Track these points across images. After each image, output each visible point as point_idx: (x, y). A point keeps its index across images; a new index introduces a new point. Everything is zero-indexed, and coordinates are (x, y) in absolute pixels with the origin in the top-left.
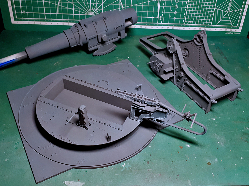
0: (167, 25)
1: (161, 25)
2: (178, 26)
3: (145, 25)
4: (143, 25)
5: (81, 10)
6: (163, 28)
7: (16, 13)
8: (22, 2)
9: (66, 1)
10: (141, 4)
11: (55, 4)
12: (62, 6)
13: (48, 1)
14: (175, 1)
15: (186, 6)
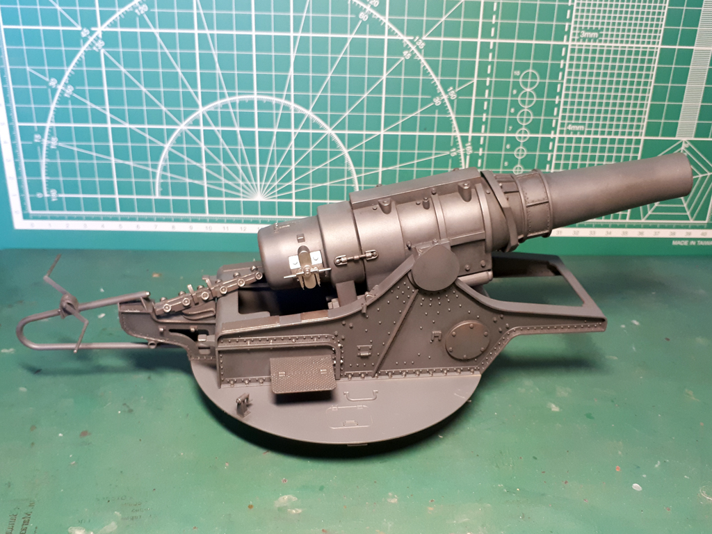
5: (227, 186)
7: (31, 198)
8: (48, 165)
9: (182, 160)
10: (412, 166)
11: (150, 169)
12: (169, 175)
13: (128, 159)
14: (515, 153)
15: (548, 166)
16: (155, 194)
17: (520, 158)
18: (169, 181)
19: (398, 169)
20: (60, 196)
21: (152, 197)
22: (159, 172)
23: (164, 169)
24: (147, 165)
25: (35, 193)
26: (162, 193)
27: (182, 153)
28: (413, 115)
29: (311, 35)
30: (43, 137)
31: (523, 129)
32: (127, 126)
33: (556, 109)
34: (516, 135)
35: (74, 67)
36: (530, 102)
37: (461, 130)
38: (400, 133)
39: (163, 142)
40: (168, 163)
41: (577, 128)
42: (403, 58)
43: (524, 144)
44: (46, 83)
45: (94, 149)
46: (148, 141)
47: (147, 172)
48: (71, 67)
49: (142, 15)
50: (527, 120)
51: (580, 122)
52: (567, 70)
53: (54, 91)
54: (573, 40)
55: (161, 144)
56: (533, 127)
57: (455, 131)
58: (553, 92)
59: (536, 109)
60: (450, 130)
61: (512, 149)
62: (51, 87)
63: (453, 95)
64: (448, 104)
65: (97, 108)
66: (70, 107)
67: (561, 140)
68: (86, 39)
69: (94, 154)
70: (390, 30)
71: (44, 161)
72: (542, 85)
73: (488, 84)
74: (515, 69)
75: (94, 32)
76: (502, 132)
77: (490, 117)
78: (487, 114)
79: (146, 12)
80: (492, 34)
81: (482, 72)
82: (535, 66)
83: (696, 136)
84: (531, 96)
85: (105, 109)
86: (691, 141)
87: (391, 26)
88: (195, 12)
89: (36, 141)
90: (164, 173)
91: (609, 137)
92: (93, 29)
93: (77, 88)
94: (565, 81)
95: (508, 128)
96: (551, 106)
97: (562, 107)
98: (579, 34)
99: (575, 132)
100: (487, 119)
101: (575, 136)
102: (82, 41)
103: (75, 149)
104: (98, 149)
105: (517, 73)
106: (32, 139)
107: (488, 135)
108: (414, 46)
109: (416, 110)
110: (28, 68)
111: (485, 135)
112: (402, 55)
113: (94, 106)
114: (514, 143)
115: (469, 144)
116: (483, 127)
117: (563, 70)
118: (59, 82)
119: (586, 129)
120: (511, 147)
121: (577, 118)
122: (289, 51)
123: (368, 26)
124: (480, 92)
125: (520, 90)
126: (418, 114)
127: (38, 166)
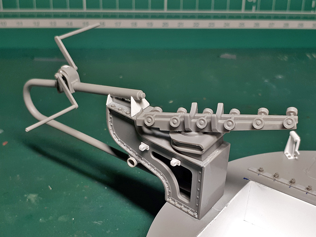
0: (268, 17)
1: (253, 17)
2: (297, 18)
3: (207, 17)
4: (201, 17)
6: (257, 24)
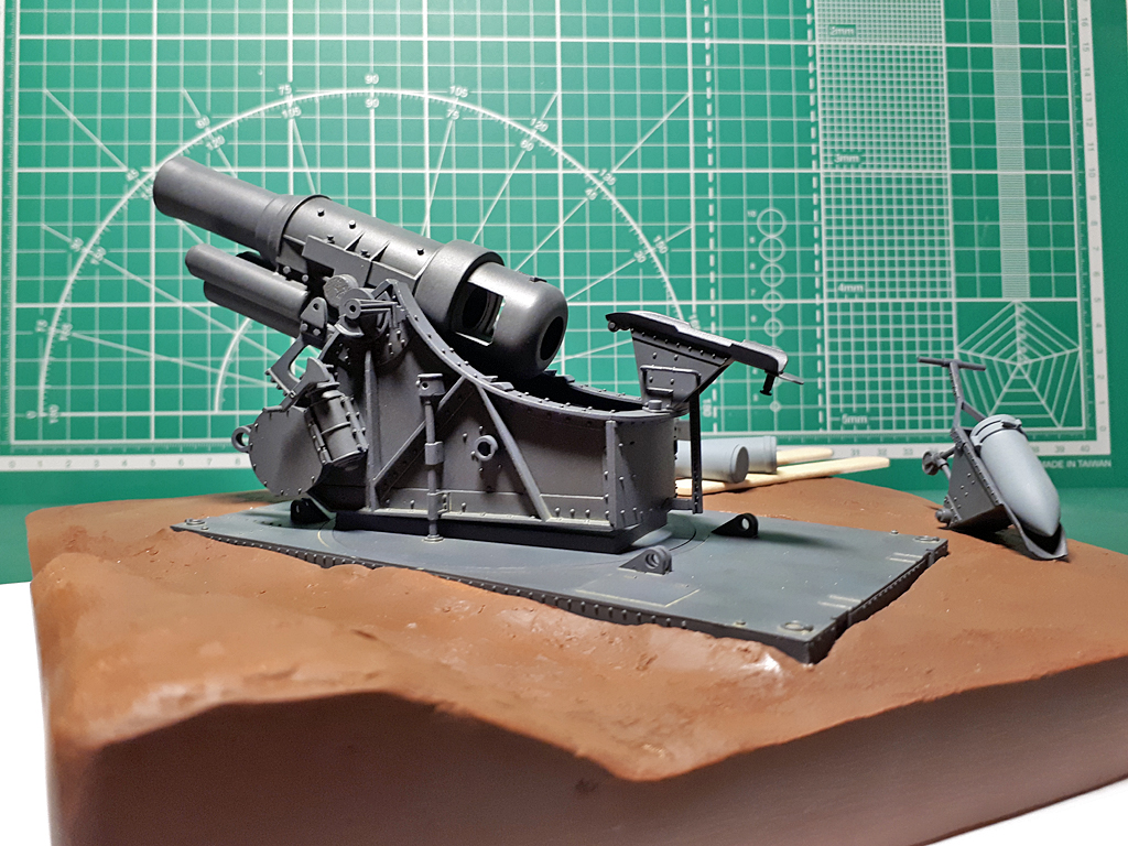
7: (17, 419)
8: (51, 366)
9: (260, 353)
10: (611, 351)
11: (209, 369)
12: (237, 376)
13: (177, 355)
14: (766, 328)
15: (819, 347)
16: (212, 409)
17: (773, 335)
18: (237, 386)
19: (589, 357)
20: (63, 414)
21: (209, 413)
22: (222, 372)
23: (231, 368)
24: (205, 363)
25: (25, 412)
26: (224, 407)
27: (261, 344)
28: (607, 277)
29: (454, 171)
30: (50, 324)
31: (773, 292)
32: (180, 304)
33: (817, 263)
34: (764, 302)
35: (111, 221)
36: (777, 254)
37: (679, 298)
38: (589, 304)
39: (233, 327)
40: (237, 359)
41: (854, 288)
42: (586, 199)
43: (778, 315)
44: (66, 245)
45: (125, 341)
46: (209, 327)
47: (204, 373)
48: (106, 222)
49: (215, 149)
50: (777, 279)
51: (856, 279)
52: (823, 207)
53: (76, 255)
54: (826, 166)
55: (229, 331)
56: (787, 289)
57: (671, 298)
58: (809, 240)
59: (788, 263)
60: (664, 299)
61: (761, 322)
62: (72, 251)
63: (663, 248)
64: (656, 260)
65: (138, 279)
66: (97, 278)
67: (832, 307)
68: (132, 184)
69: (125, 348)
70: (565, 161)
71: (45, 361)
72: (791, 229)
73: (711, 230)
74: (750, 208)
75: (145, 173)
76: (742, 298)
77: (720, 276)
78: (716, 272)
79: (221, 146)
80: (710, 162)
81: (702, 214)
82: (777, 204)
83: (1033, 295)
84: (777, 244)
85: (148, 281)
86: (1027, 304)
87: (566, 156)
88: (291, 144)
89: (39, 330)
90: (231, 374)
91: (903, 301)
92: (144, 170)
93: (112, 251)
94: (823, 223)
95: (750, 292)
96: (809, 260)
97: (825, 259)
98: (833, 158)
99: (851, 295)
100: (716, 279)
101: (851, 301)
102: (126, 186)
103: (97, 341)
104: (132, 341)
105: (753, 213)
106: (33, 326)
107: (721, 302)
108: (601, 183)
109: (610, 269)
110: (43, 226)
111: (716, 303)
112: (584, 194)
113: (133, 277)
114: (762, 314)
115: (694, 316)
116: (712, 291)
117: (819, 206)
118: (85, 245)
119: (867, 291)
120: (758, 319)
121: (851, 274)
122: (423, 194)
123: (534, 157)
124: (702, 242)
125: (759, 237)
126: (613, 275)
127: (35, 369)
